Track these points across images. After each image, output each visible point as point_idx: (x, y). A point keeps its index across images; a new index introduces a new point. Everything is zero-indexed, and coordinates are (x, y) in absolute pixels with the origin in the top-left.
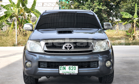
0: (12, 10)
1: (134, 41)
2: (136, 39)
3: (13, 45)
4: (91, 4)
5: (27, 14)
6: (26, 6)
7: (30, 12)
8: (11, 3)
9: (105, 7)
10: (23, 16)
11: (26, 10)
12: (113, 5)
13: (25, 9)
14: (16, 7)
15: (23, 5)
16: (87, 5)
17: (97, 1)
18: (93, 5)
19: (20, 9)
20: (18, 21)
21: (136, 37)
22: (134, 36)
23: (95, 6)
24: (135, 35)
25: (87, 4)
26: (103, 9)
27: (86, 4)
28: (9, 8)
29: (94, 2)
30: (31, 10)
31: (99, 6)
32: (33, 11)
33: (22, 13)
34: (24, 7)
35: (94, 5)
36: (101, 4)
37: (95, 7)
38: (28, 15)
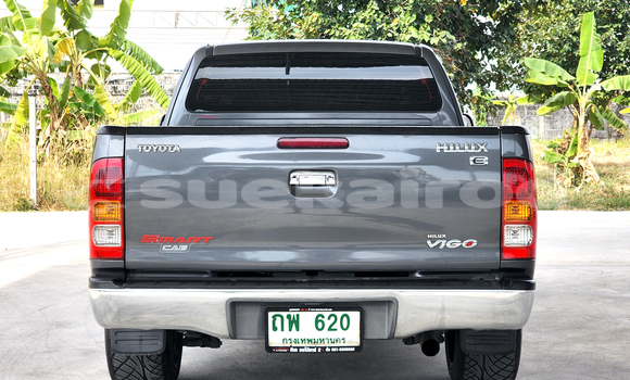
0: (19, 45)
1: (577, 189)
2: (588, 180)
3: (16, 203)
4: (379, 20)
5: (88, 63)
6: (82, 26)
7: (102, 51)
8: (13, 10)
9: (444, 36)
10: (71, 70)
11: (83, 44)
12: (483, 26)
13: (81, 38)
14: (36, 30)
15: (73, 22)
16: (362, 25)
17: (409, 8)
18: (388, 23)
19: (55, 37)
20: (47, 95)
21: (588, 173)
22: (578, 168)
23: (399, 31)
24: (582, 163)
25: (363, 21)
26: (435, 41)
27: (361, 18)
28: (6, 34)
29: (396, 10)
30: (109, 46)
31: (418, 28)
32: (118, 48)
33: (68, 59)
34: (76, 32)
35: (392, 25)
36: (429, 19)
37: (396, 34)
38: (95, 68)
